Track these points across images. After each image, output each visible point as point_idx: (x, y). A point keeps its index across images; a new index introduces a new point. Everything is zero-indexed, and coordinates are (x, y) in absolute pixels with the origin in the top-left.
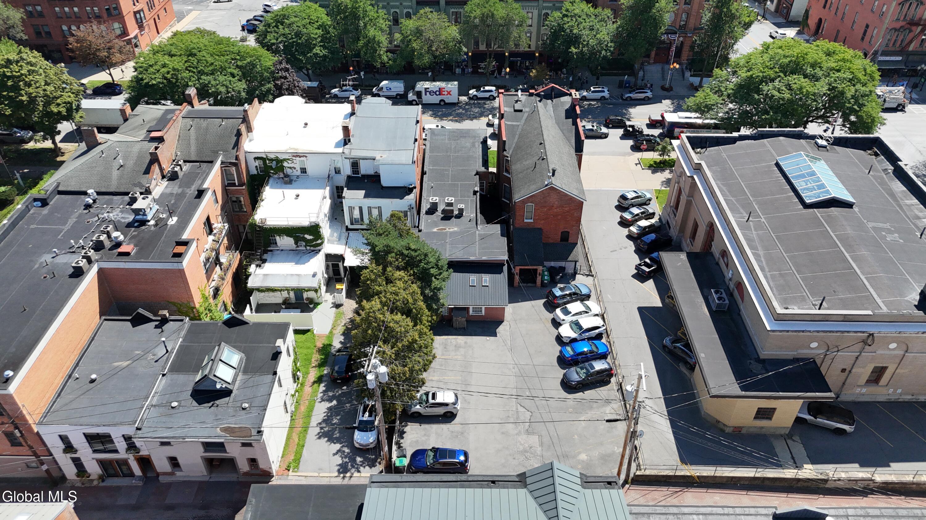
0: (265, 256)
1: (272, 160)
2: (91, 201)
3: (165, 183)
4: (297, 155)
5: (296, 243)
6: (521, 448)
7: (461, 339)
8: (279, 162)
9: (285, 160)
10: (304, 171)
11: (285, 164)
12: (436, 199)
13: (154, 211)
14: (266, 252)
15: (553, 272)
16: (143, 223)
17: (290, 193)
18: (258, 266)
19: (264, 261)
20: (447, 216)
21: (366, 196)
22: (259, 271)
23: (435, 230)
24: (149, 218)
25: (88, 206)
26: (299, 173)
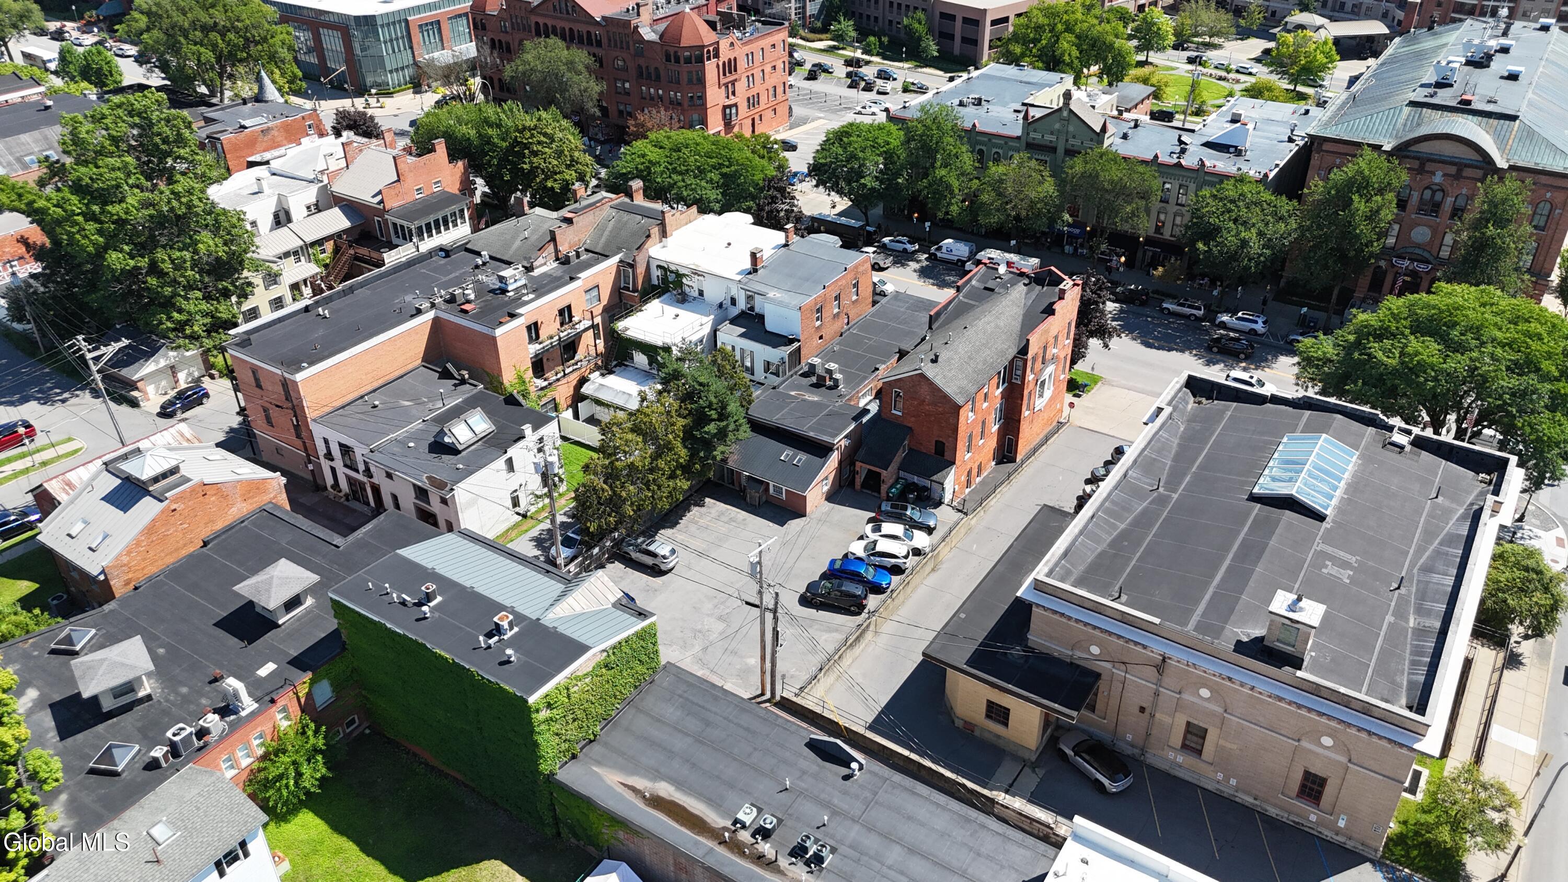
0: (617, 369)
1: (672, 272)
2: (480, 262)
3: (555, 265)
4: (696, 273)
5: (650, 364)
6: (699, 627)
7: (742, 514)
8: (679, 276)
9: (684, 275)
10: (701, 293)
11: (684, 280)
12: (816, 361)
13: (519, 284)
14: (620, 365)
15: (910, 487)
16: (504, 291)
17: (671, 310)
18: (603, 375)
19: (611, 372)
20: (819, 385)
21: (742, 335)
22: (601, 380)
23: (793, 393)
24: (510, 288)
25: (477, 267)
26: (696, 294)
